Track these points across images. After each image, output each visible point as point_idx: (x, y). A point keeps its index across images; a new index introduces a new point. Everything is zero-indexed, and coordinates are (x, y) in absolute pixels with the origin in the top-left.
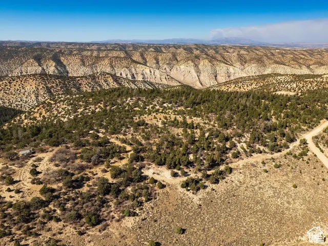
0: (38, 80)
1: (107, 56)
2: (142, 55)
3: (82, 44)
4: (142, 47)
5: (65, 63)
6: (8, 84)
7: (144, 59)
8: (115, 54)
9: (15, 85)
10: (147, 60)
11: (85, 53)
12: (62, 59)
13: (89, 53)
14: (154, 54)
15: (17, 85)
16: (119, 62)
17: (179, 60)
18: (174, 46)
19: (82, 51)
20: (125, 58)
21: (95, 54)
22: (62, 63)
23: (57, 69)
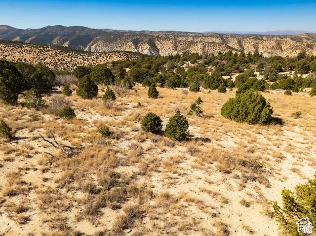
0: (122, 57)
1: (201, 41)
2: (239, 42)
3: (181, 32)
4: (241, 36)
5: (159, 47)
6: (95, 59)
7: (241, 46)
8: (210, 40)
9: (101, 61)
10: (245, 48)
11: (180, 39)
12: (157, 43)
13: (184, 39)
14: (254, 42)
15: (103, 61)
16: (212, 47)
17: (284, 48)
18: (279, 36)
19: (178, 37)
20: (220, 44)
21: (190, 39)
22: (156, 47)
23: (151, 52)
